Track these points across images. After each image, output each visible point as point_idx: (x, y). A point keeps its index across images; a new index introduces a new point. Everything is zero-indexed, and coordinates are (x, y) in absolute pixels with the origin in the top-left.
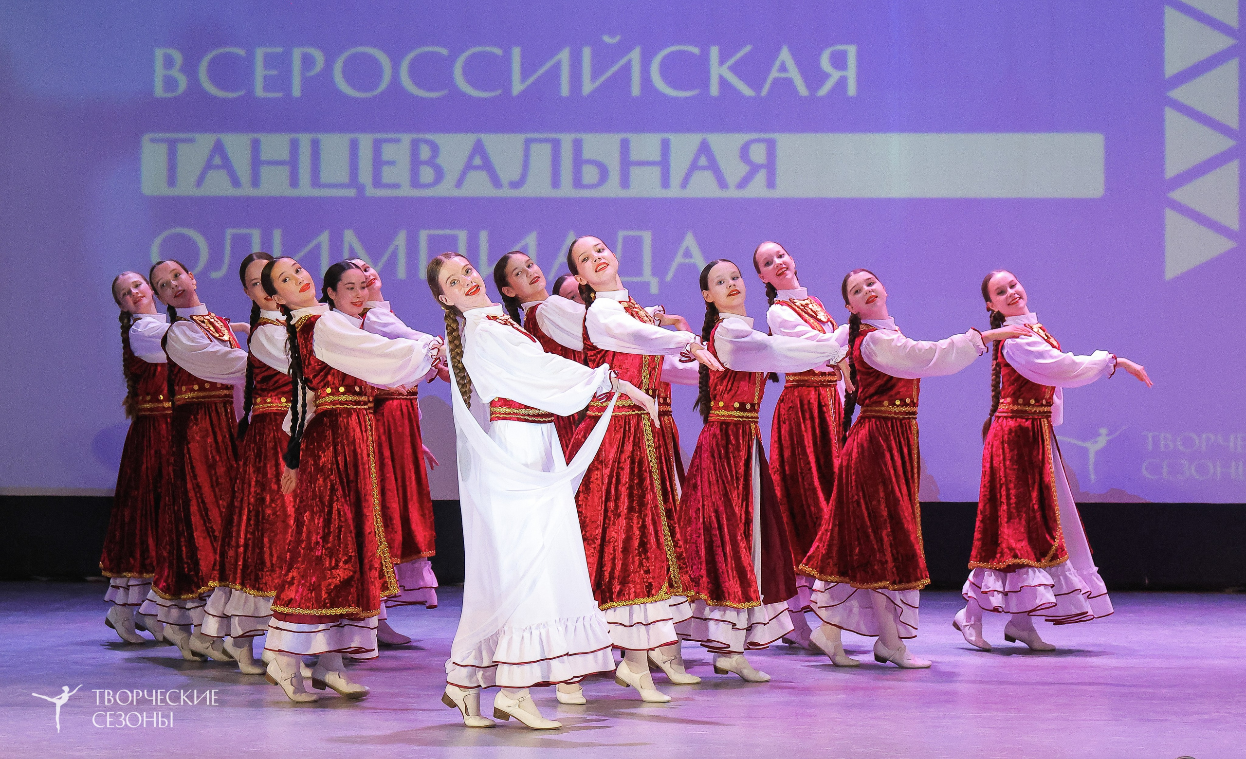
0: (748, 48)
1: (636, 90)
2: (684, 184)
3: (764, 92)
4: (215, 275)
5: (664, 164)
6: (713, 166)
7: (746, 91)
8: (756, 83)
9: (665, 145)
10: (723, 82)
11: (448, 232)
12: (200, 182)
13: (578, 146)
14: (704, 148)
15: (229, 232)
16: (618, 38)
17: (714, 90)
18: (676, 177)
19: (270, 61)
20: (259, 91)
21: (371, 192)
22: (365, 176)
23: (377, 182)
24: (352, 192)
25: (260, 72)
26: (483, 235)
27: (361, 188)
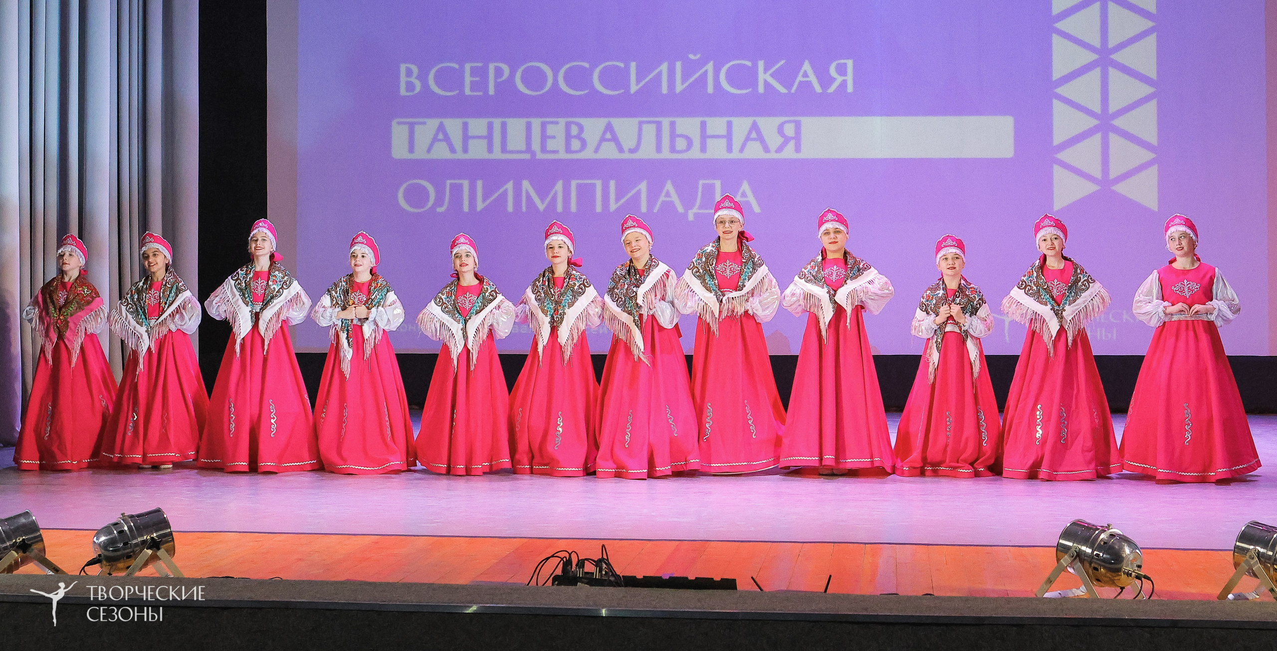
0: (782, 62)
1: (710, 89)
2: (742, 150)
3: (793, 90)
4: (440, 210)
5: (729, 137)
6: (761, 139)
7: (783, 90)
8: (788, 85)
9: (729, 125)
10: (767, 85)
11: (589, 181)
12: (429, 150)
13: (673, 124)
14: (755, 127)
15: (448, 182)
16: (698, 56)
17: (761, 89)
18: (736, 146)
19: (474, 72)
20: (468, 92)
21: (540, 156)
22: (536, 146)
23: (544, 149)
24: (527, 156)
25: (468, 79)
26: (612, 184)
27: (533, 154)
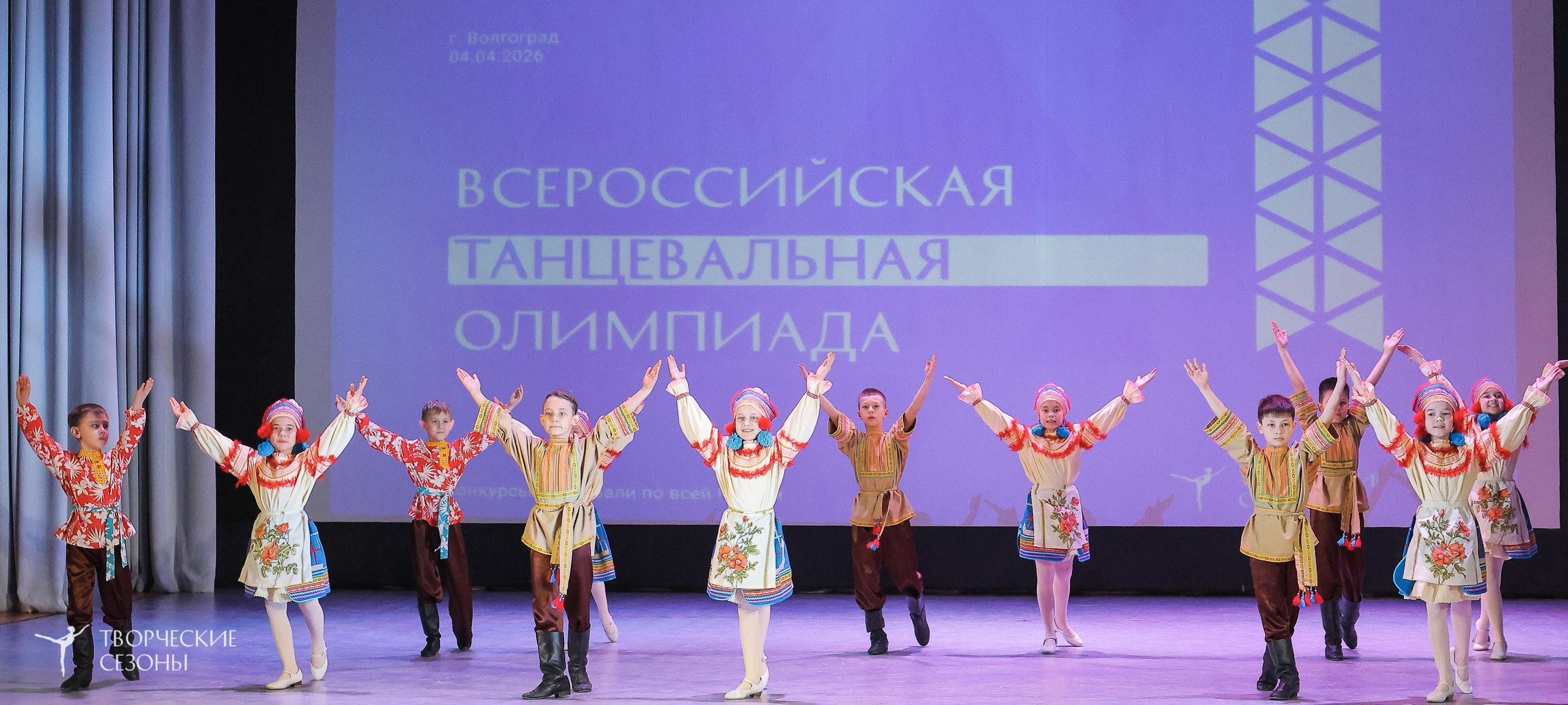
0: (926, 169)
1: (838, 202)
2: (876, 275)
3: (939, 203)
4: (506, 347)
5: (860, 259)
6: (899, 262)
7: (925, 202)
8: (932, 196)
9: (861, 245)
10: (907, 195)
11: (690, 313)
12: (494, 275)
13: (792, 245)
14: (892, 247)
15: (517, 314)
16: (823, 161)
17: (900, 201)
18: (870, 269)
19: (549, 179)
20: (541, 203)
21: (629, 282)
22: (625, 268)
23: (634, 274)
24: (614, 282)
25: (542, 188)
26: (718, 316)
27: (621, 279)
